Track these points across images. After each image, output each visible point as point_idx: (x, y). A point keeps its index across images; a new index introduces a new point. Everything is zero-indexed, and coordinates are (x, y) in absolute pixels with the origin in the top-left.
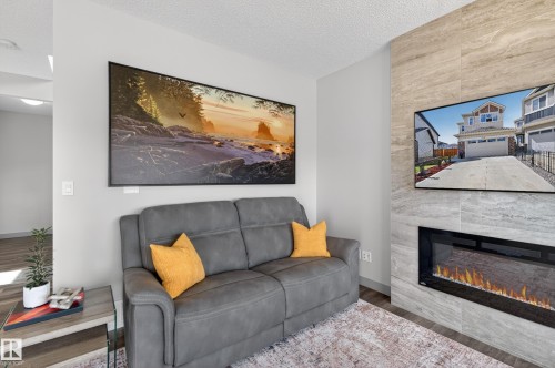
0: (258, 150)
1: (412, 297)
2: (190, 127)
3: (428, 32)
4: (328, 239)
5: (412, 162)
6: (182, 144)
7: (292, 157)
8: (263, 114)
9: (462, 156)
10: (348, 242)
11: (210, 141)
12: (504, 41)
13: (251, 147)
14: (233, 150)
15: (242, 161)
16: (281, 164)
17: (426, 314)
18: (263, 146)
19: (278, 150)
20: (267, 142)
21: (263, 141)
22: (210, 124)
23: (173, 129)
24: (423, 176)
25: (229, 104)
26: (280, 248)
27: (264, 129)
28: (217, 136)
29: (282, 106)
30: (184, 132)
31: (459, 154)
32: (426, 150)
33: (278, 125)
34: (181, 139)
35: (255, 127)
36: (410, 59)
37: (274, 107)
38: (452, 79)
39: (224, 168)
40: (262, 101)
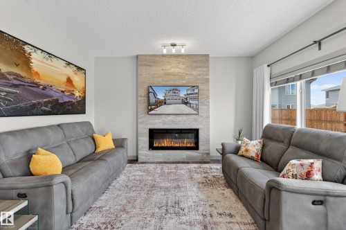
0: (67, 94)
1: (146, 156)
2: (23, 74)
3: (152, 58)
4: (113, 140)
5: (146, 104)
6: (16, 86)
7: (84, 98)
8: (70, 71)
9: (165, 103)
10: (124, 140)
11: (37, 85)
12: (173, 70)
13: (62, 92)
14: (52, 93)
15: (57, 100)
16: (79, 102)
17: (152, 160)
18: (69, 91)
19: (77, 94)
20: (72, 89)
21: (69, 88)
22: (37, 74)
23: (10, 74)
24: (151, 110)
25: (49, 62)
26: (90, 149)
27: (69, 81)
28: (42, 82)
29: (79, 68)
30: (18, 77)
31: (164, 102)
32: (153, 100)
33: (77, 79)
34: (16, 82)
35: (65, 80)
36: (146, 65)
37: (75, 69)
38: (159, 77)
39: (46, 104)
40: (69, 64)
